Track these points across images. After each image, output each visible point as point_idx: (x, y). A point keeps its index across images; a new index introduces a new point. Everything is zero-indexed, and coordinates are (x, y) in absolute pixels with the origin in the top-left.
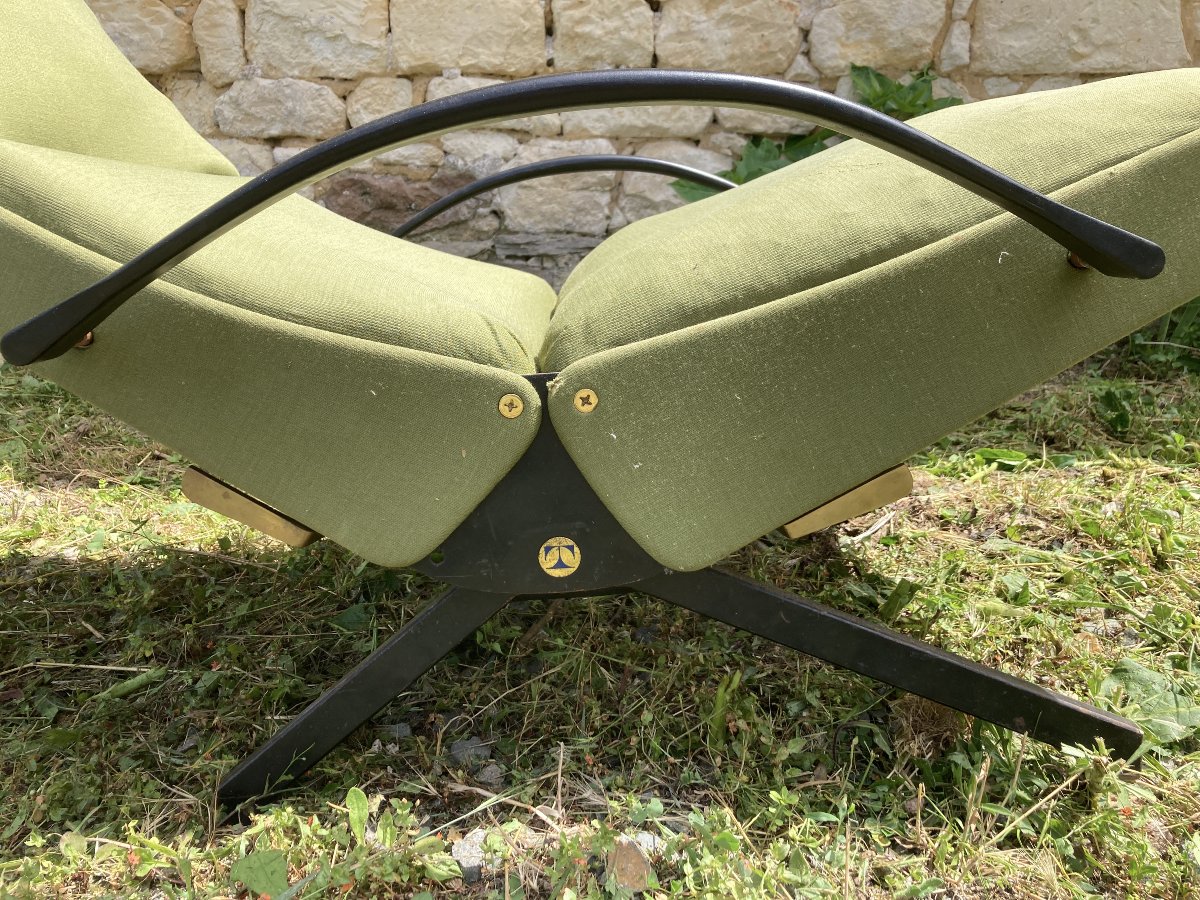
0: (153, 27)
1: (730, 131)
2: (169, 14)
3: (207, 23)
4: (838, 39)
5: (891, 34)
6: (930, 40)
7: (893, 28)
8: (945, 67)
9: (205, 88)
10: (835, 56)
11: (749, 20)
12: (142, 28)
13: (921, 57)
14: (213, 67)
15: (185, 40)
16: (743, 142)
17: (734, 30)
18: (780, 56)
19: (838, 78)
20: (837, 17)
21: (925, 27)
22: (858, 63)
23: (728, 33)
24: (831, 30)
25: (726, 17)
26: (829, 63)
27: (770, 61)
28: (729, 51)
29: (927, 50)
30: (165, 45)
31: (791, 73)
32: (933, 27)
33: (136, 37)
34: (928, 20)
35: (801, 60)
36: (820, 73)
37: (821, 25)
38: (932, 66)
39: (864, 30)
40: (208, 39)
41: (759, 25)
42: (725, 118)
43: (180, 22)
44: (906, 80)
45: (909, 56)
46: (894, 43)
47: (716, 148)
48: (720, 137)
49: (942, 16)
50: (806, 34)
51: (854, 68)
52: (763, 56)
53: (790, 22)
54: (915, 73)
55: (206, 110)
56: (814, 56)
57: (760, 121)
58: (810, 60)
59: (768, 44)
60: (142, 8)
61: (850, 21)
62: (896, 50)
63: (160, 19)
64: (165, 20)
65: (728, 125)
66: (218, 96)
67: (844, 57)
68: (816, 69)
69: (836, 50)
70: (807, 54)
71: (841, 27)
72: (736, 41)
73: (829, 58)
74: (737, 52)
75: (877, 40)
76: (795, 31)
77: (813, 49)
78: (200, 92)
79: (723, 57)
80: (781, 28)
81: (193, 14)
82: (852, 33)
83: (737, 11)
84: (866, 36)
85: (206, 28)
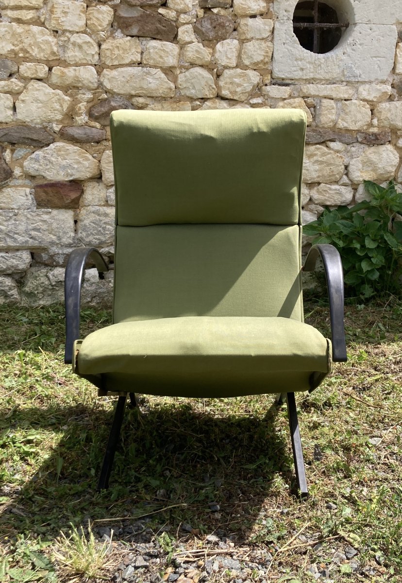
0: (84, 162)
1: (317, 204)
2: (90, 157)
3: (107, 161)
4: (359, 170)
5: (379, 168)
6: (394, 170)
7: (380, 166)
8: (399, 180)
9: (102, 186)
10: (358, 176)
11: (326, 162)
12: (79, 163)
13: (391, 176)
14: (108, 178)
15: (97, 168)
16: (322, 209)
17: (320, 166)
18: (337, 176)
19: (359, 184)
20: (359, 162)
21: (392, 166)
22: (367, 179)
23: (317, 167)
24: (357, 167)
25: (317, 161)
26: (356, 179)
27: (333, 178)
28: (317, 175)
29: (393, 174)
30: (88, 170)
31: (341, 182)
32: (395, 166)
33: (76, 166)
34: (393, 163)
35: (345, 177)
36: (352, 182)
37: (353, 165)
38: (395, 179)
39: (369, 166)
40: (107, 167)
41: (329, 164)
42: (316, 200)
43: (95, 160)
44: (384, 185)
45: (386, 176)
46: (380, 171)
47: (311, 211)
48: (312, 206)
49: (398, 162)
50: (346, 167)
51: (365, 181)
52: (330, 176)
53: (341, 164)
54: (388, 182)
55: (102, 195)
56: (350, 176)
57: (329, 201)
58: (348, 177)
59: (332, 172)
60: (79, 155)
61: (364, 163)
62: (381, 174)
63: (87, 159)
64: (89, 160)
65: (316, 202)
66: (108, 189)
67: (362, 176)
68: (350, 180)
69: (358, 174)
70: (347, 174)
71: (360, 166)
72: (320, 170)
73: (356, 177)
74: (320, 174)
75: (374, 170)
76: (343, 167)
77: (349, 174)
78: (99, 187)
79: (315, 176)
80: (338, 166)
81: (101, 157)
82: (364, 168)
83: (320, 159)
84: (370, 169)
85: (106, 163)
